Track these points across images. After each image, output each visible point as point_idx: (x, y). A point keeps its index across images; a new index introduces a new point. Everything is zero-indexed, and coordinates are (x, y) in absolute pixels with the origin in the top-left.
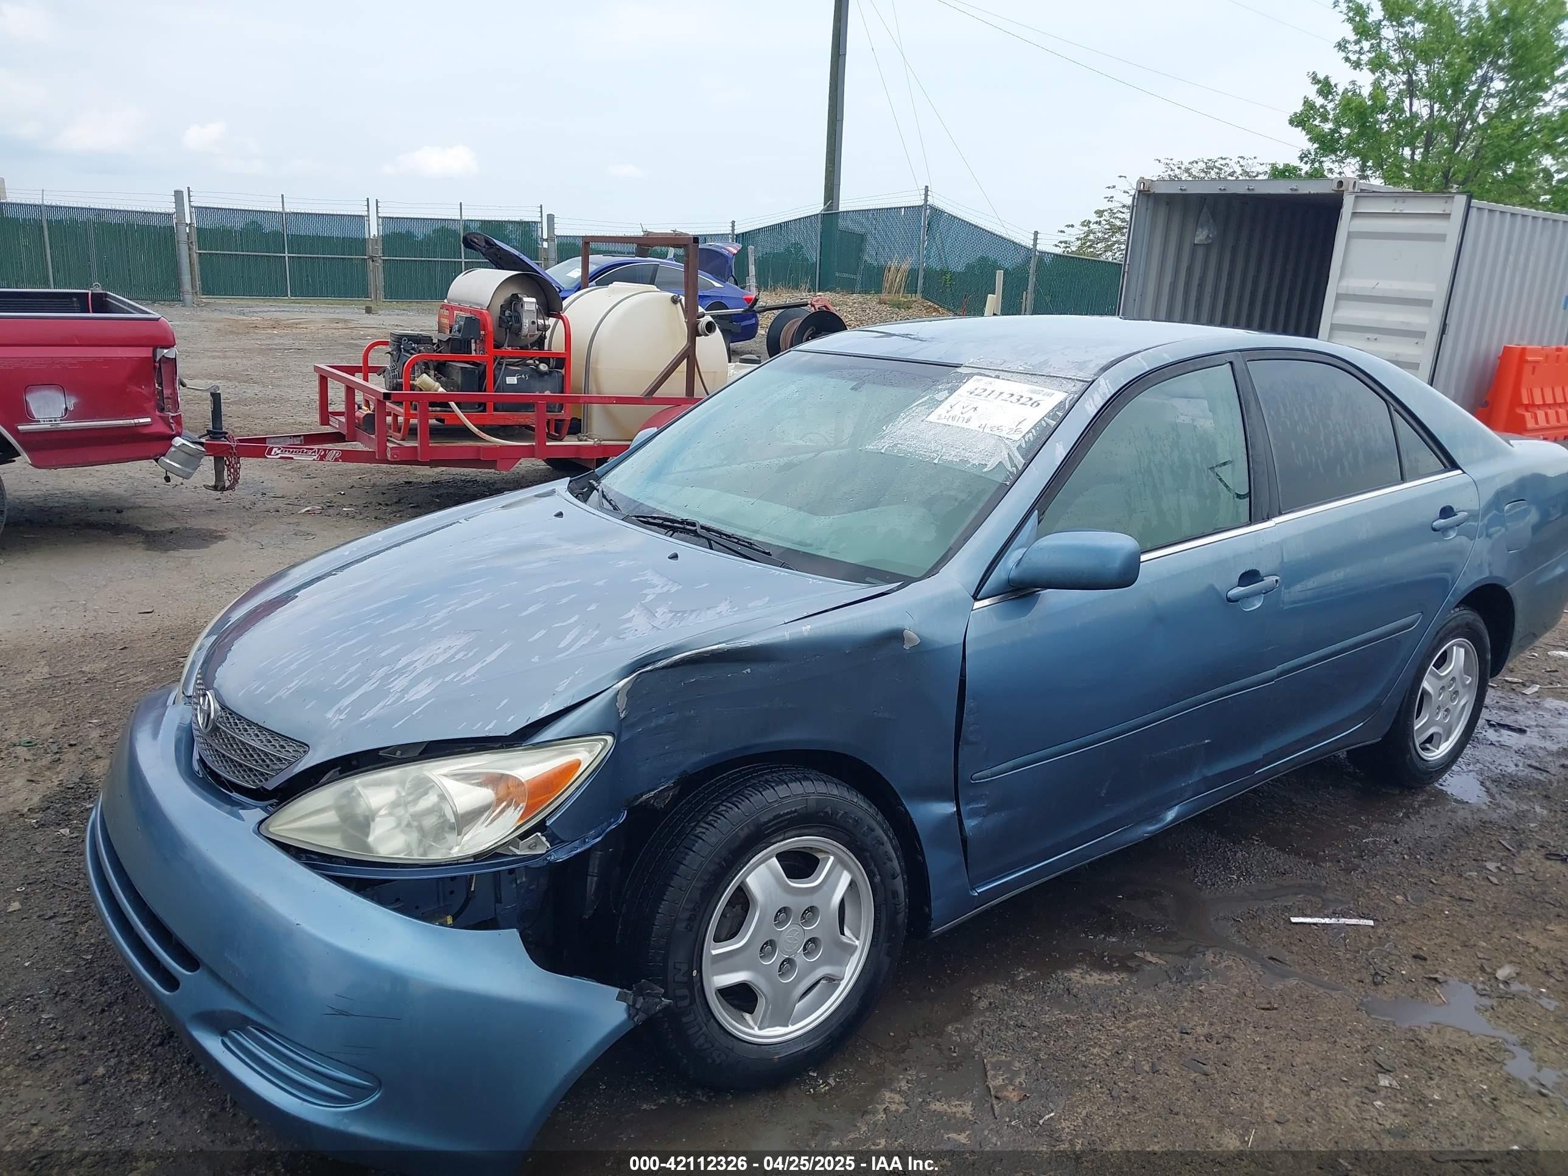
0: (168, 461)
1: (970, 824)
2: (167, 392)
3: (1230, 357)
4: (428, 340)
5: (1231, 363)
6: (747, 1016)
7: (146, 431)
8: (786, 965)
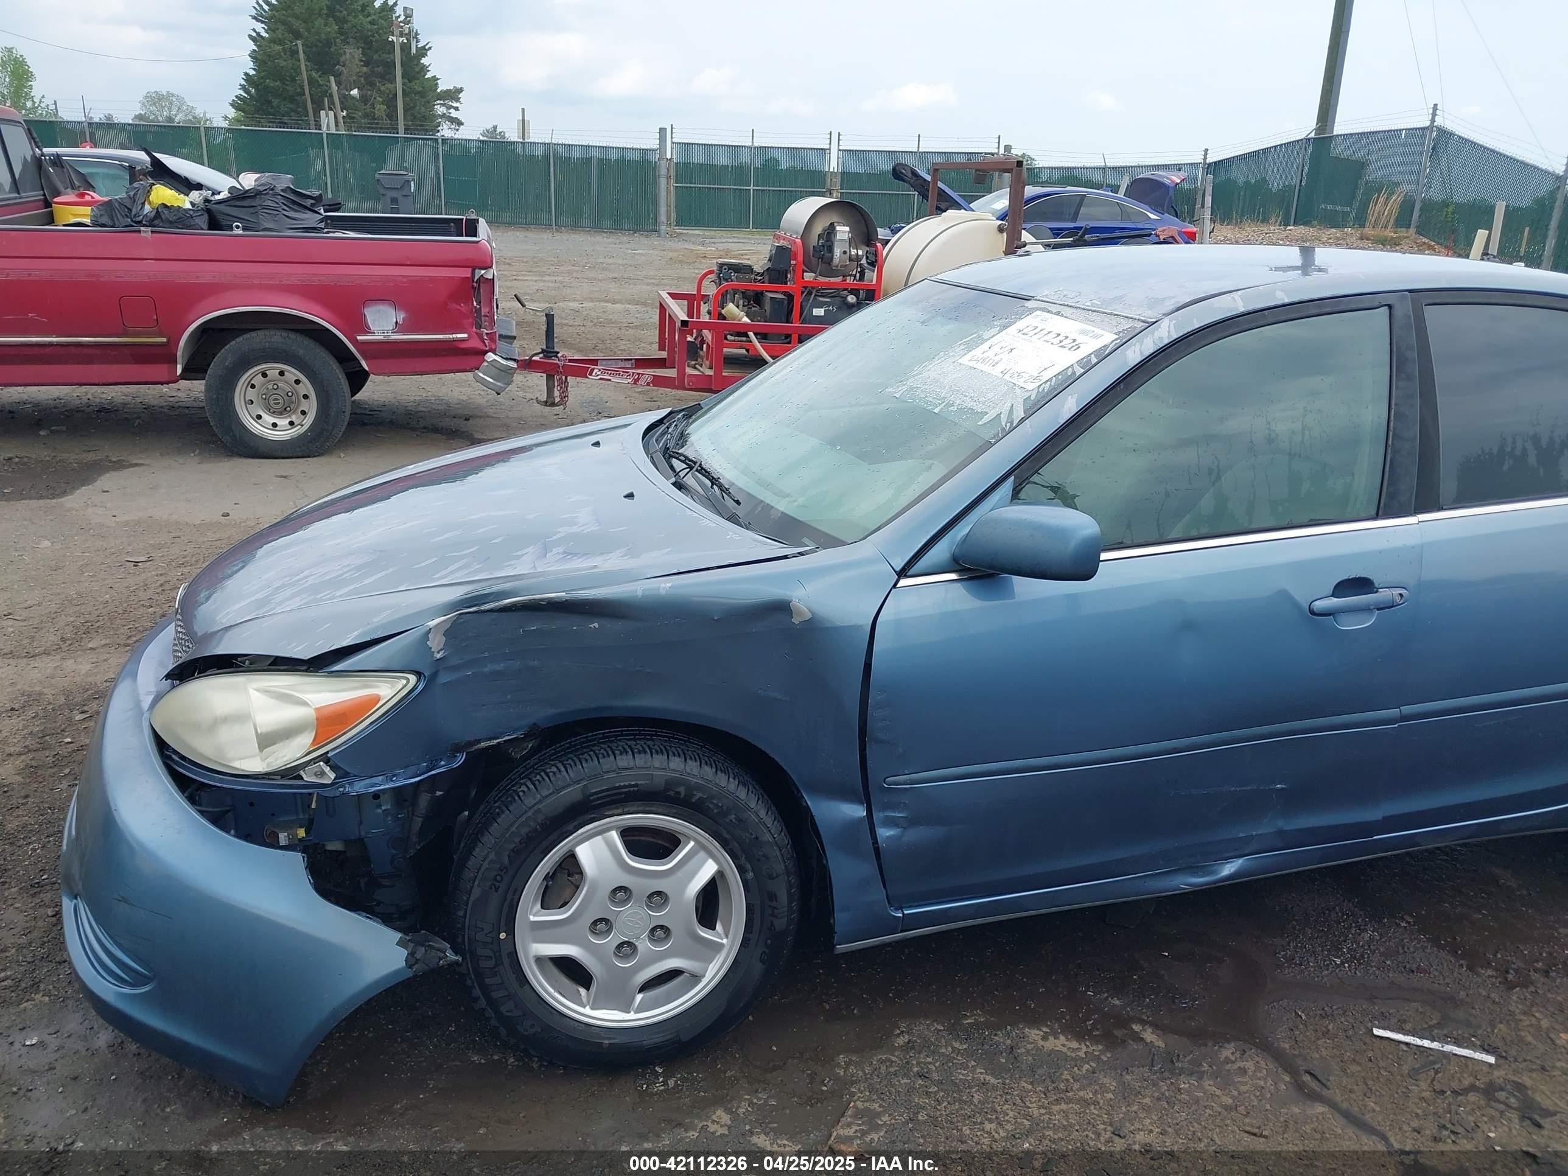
0: (481, 375)
1: (884, 833)
2: (484, 311)
4: (749, 269)
5: (1390, 306)
6: (583, 991)
7: (463, 345)
8: (626, 948)
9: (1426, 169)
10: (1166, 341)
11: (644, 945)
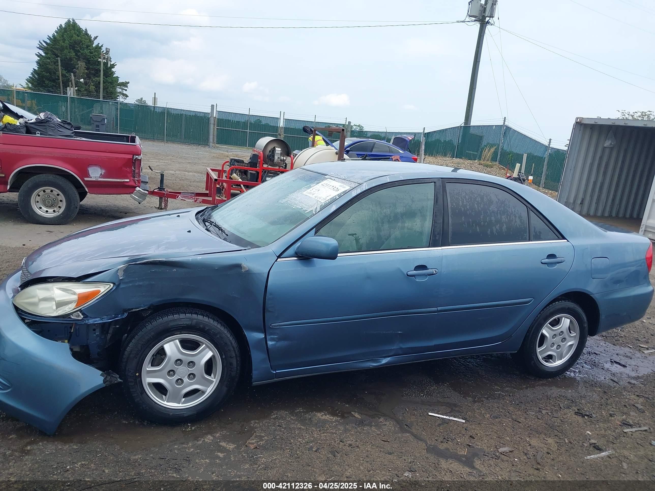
0: (134, 196)
1: (270, 343)
2: (137, 171)
3: (435, 180)
4: (242, 162)
5: (435, 182)
6: (164, 396)
7: (127, 184)
8: (179, 381)
9: (502, 141)
10: (364, 190)
11: (186, 380)
